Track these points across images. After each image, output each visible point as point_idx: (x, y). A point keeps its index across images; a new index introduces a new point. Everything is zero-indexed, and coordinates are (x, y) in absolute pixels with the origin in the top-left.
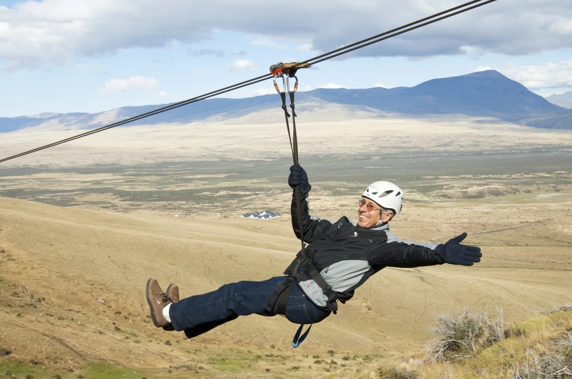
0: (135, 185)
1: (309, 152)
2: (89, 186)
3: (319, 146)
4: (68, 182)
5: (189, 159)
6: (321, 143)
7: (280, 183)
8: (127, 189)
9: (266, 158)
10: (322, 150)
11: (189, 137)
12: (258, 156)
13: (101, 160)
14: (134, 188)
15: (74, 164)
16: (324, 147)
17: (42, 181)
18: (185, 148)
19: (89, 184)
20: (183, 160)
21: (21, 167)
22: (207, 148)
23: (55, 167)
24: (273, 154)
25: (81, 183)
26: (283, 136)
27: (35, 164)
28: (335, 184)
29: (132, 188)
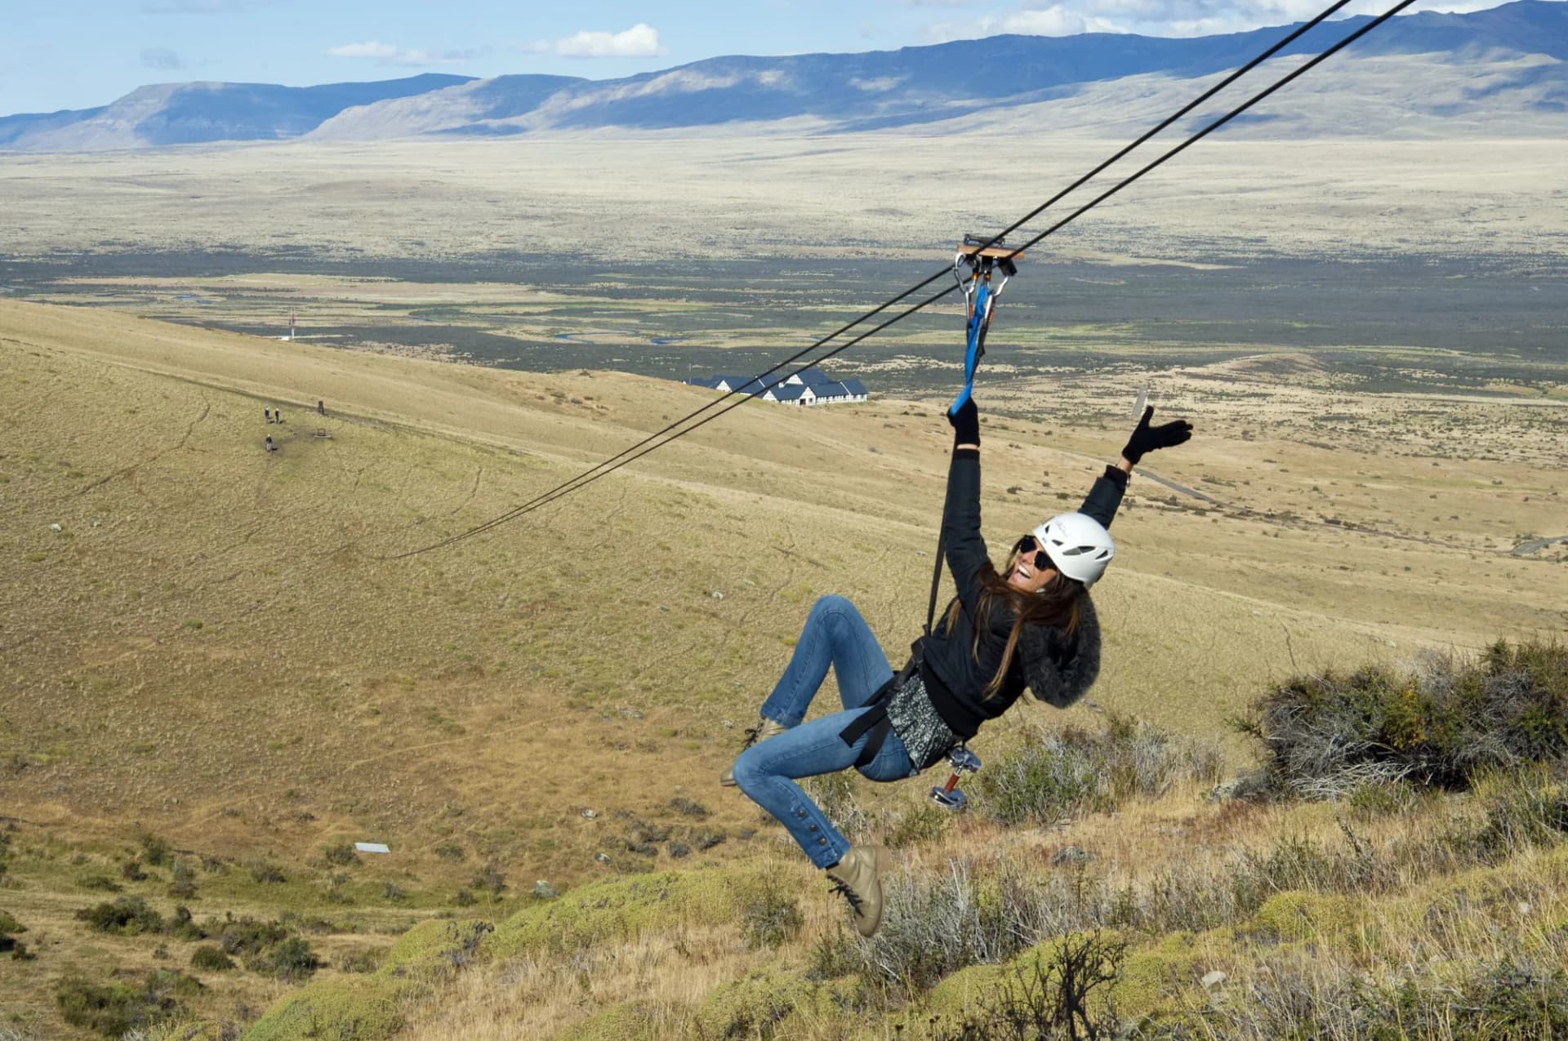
0: (579, 323)
1: (1397, 244)
2: (399, 318)
3: (1454, 224)
4: (334, 305)
5: (879, 251)
6: (1465, 214)
7: (1176, 343)
8: (538, 334)
9: (1199, 260)
10: (1454, 239)
11: (938, 176)
12: (1170, 252)
13: (534, 240)
14: (562, 333)
15: (418, 249)
16: (1469, 228)
17: (229, 297)
18: (893, 212)
19: (405, 313)
20: (857, 253)
21: (209, 250)
22: (983, 218)
23: (339, 256)
24: (1240, 245)
25: (378, 308)
26: (1319, 184)
27: (267, 242)
28: (1406, 355)
29: (551, 333)
